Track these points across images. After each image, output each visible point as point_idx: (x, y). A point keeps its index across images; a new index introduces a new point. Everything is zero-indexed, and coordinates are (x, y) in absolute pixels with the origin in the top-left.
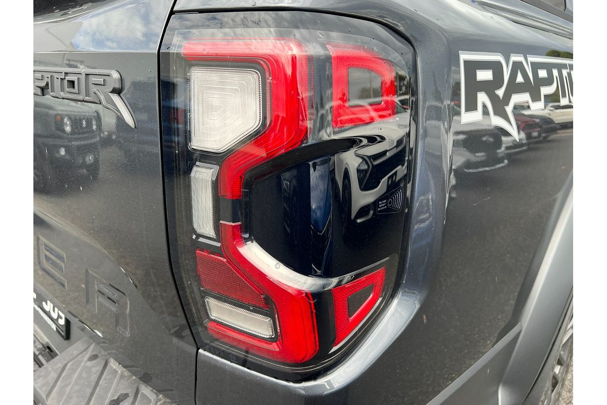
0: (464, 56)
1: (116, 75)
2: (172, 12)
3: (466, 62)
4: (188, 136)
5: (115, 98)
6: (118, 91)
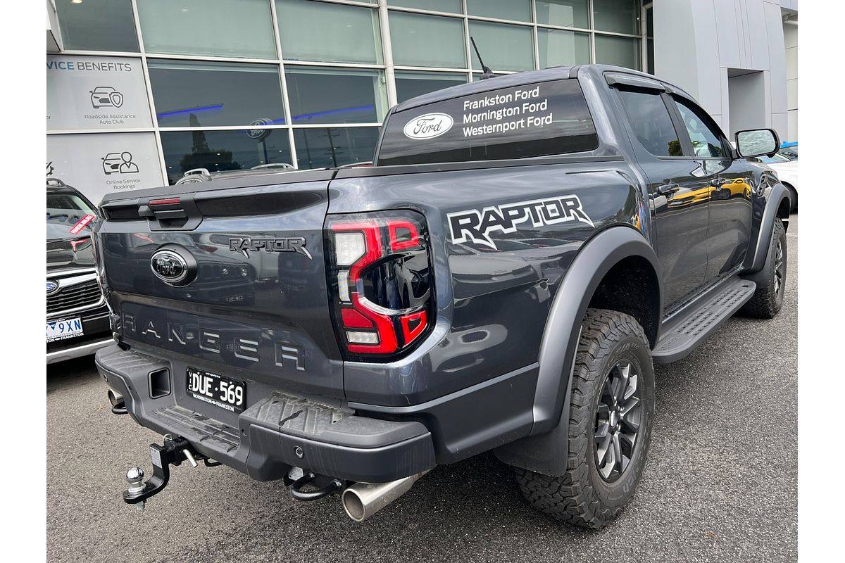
0: (449, 216)
1: (303, 239)
2: (327, 214)
3: (451, 218)
4: (335, 261)
5: (303, 248)
6: (304, 246)
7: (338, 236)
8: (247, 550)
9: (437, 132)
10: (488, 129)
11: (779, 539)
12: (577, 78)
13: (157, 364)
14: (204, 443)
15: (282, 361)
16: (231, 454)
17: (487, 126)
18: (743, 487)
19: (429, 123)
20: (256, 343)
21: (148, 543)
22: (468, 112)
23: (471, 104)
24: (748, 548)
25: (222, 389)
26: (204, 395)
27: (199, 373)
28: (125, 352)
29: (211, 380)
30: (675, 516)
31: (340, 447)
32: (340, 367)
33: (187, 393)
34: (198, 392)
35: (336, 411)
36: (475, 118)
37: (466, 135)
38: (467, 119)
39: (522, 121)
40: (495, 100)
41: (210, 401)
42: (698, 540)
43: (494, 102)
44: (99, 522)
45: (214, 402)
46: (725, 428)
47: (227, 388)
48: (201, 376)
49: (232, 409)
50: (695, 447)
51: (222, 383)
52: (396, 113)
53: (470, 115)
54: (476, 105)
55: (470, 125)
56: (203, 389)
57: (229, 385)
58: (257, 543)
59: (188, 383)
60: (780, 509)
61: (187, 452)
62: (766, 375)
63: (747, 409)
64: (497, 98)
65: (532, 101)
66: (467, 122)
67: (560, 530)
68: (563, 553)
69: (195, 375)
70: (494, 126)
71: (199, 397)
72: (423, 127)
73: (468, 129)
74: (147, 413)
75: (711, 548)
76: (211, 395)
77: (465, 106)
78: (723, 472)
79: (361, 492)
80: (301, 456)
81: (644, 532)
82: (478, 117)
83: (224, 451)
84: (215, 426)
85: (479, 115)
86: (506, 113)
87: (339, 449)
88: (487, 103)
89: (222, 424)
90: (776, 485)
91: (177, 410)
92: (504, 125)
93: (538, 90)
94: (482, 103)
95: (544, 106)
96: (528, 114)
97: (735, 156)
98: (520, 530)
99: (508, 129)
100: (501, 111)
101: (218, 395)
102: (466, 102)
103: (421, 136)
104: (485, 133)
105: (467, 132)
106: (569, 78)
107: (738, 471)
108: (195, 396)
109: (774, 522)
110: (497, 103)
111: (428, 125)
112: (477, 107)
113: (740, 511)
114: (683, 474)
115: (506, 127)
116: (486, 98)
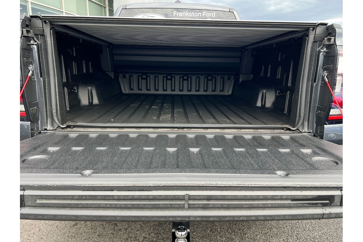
12: (233, 12)
22: (176, 17)
23: (178, 13)
52: (126, 9)
64: (193, 13)
77: (174, 13)
88: (187, 14)
93: (214, 14)
106: (230, 12)
112: (181, 15)
116: (187, 12)
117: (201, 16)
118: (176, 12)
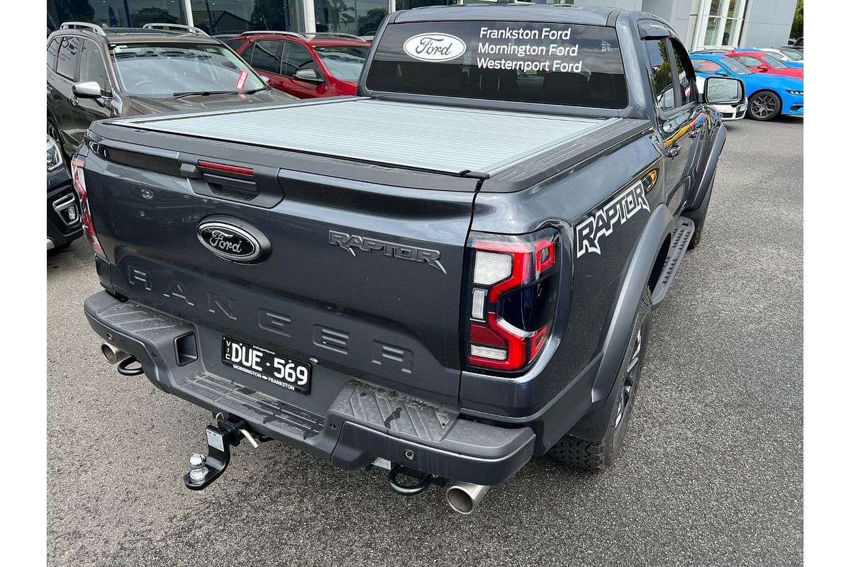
1: (439, 252)
2: (469, 231)
3: (579, 231)
4: (473, 278)
5: (437, 262)
6: (439, 259)
7: (479, 254)
8: (274, 501)
9: (444, 56)
10: (506, 65)
11: (742, 476)
12: (615, 28)
13: (179, 327)
14: (269, 426)
15: (382, 359)
16: (309, 441)
17: (506, 60)
18: (704, 426)
19: (435, 44)
20: (347, 337)
21: (160, 497)
22: (485, 39)
23: (489, 31)
24: (719, 484)
25: (276, 365)
26: (250, 368)
27: (241, 344)
28: (124, 305)
29: (261, 354)
30: (656, 454)
31: (462, 456)
32: (457, 375)
33: (223, 362)
34: (240, 364)
35: (437, 410)
36: (492, 49)
37: (480, 67)
38: (483, 48)
39: (547, 64)
40: (518, 33)
41: (259, 375)
42: (680, 478)
43: (517, 35)
44: (90, 473)
45: (265, 378)
46: (677, 365)
47: (284, 366)
48: (244, 348)
49: (292, 388)
50: (658, 384)
51: (276, 360)
52: (394, 23)
53: (487, 44)
54: (495, 34)
55: (485, 55)
56: (247, 360)
57: (287, 363)
58: (280, 493)
59: (224, 352)
60: (737, 447)
61: (244, 432)
62: (699, 311)
63: (692, 346)
64: (521, 31)
65: (562, 43)
66: (483, 51)
67: (565, 470)
68: (574, 494)
69: (234, 346)
70: (514, 63)
71: (241, 368)
72: (428, 46)
73: (483, 60)
74: (177, 383)
75: (692, 485)
76: (260, 369)
77: (482, 33)
78: (686, 410)
79: (470, 490)
80: (411, 458)
81: (635, 471)
82: (496, 49)
83: (300, 438)
84: (269, 402)
85: (498, 47)
86: (529, 51)
87: (462, 458)
88: (508, 34)
89: (276, 399)
90: (729, 423)
91: (209, 378)
92: (526, 63)
93: (569, 32)
94: (502, 33)
95: (574, 52)
96: (554, 57)
97: (700, 99)
98: (531, 473)
99: (530, 69)
100: (524, 47)
101: (270, 371)
102: (483, 29)
103: (425, 57)
104: (503, 68)
105: (482, 63)
106: (606, 26)
107: (697, 408)
108: (235, 367)
109: (735, 459)
110: (521, 37)
111: (434, 45)
112: (496, 37)
113: (708, 449)
114: (654, 412)
115: (528, 66)
116: (508, 28)
117: (537, 38)
118: (486, 29)
